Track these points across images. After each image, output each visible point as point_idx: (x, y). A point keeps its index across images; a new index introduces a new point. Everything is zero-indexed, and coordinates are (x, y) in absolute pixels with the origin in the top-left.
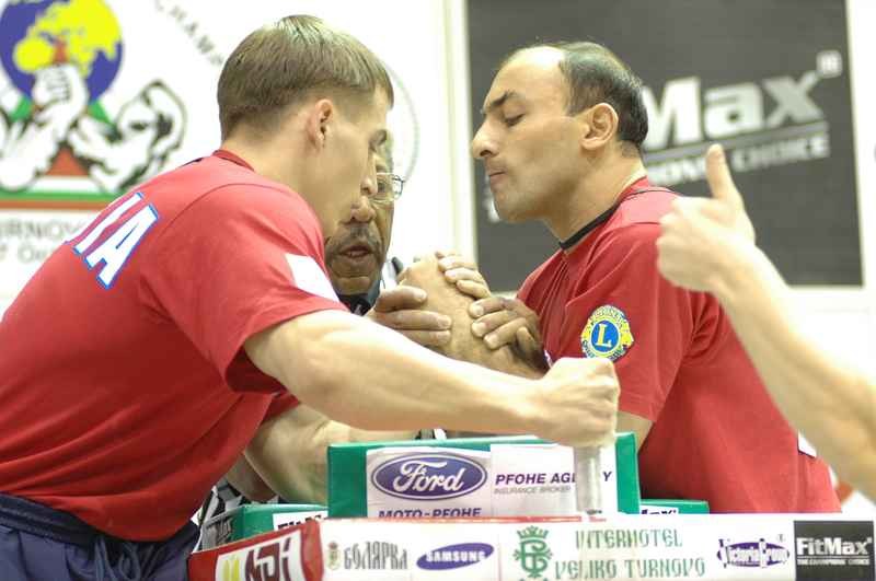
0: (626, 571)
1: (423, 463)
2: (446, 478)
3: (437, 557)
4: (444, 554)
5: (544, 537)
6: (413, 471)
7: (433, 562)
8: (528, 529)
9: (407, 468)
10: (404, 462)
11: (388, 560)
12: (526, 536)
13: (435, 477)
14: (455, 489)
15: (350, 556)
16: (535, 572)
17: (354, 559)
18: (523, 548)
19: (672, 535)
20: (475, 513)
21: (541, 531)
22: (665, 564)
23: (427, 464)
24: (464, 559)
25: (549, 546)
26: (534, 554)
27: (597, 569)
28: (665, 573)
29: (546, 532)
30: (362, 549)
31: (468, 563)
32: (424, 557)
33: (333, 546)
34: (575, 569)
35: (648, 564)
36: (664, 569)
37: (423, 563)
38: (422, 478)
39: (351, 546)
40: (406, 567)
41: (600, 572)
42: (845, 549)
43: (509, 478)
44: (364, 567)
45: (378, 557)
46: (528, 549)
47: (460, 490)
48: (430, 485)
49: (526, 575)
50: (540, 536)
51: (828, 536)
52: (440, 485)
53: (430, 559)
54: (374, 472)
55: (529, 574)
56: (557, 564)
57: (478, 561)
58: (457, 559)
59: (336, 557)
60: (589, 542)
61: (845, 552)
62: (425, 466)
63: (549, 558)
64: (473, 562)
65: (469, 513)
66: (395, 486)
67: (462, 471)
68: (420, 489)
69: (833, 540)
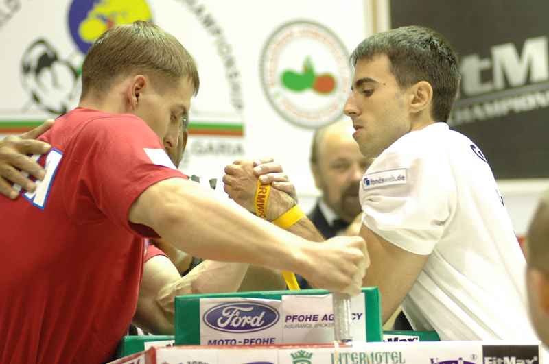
1: (238, 308)
2: (253, 317)
5: (309, 358)
6: (230, 314)
8: (299, 352)
9: (226, 312)
10: (225, 307)
12: (298, 357)
13: (245, 318)
14: (258, 325)
19: (398, 356)
20: (271, 341)
21: (308, 353)
29: (311, 354)
38: (237, 318)
43: (294, 318)
47: (262, 326)
48: (242, 323)
50: (306, 357)
52: (248, 322)
54: (204, 315)
60: (340, 360)
62: (239, 310)
65: (267, 341)
66: (219, 323)
67: (263, 313)
68: (235, 326)
69: (510, 359)
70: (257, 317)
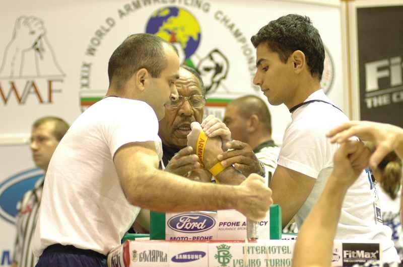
0: (265, 264)
1: (189, 217)
2: (198, 223)
3: (181, 257)
4: (183, 255)
5: (229, 249)
6: (184, 221)
7: (178, 259)
9: (182, 219)
10: (181, 216)
11: (159, 258)
12: (220, 248)
13: (194, 223)
14: (202, 228)
15: (142, 256)
16: (224, 264)
17: (144, 257)
18: (219, 253)
20: (210, 238)
21: (227, 246)
22: (283, 261)
23: (191, 217)
24: (193, 258)
25: (230, 253)
26: (224, 256)
27: (252, 263)
28: (283, 265)
29: (230, 247)
30: (148, 253)
31: (194, 260)
32: (175, 257)
33: (135, 252)
34: (242, 263)
35: (275, 261)
36: (282, 263)
37: (174, 259)
39: (143, 252)
40: (166, 261)
41: (253, 264)
42: (366, 256)
43: (225, 224)
44: (148, 261)
45: (154, 257)
46: (221, 254)
47: (204, 229)
49: (220, 264)
50: (226, 248)
51: (358, 250)
52: (196, 226)
53: (177, 258)
54: (168, 221)
55: (221, 264)
56: (234, 260)
57: (199, 259)
58: (189, 258)
59: (136, 257)
60: (249, 251)
61: (366, 257)
62: (190, 218)
63: (230, 258)
64: (196, 259)
65: (207, 238)
66: (177, 227)
67: (205, 221)
68: (188, 228)
69: (360, 252)
70: (201, 223)
